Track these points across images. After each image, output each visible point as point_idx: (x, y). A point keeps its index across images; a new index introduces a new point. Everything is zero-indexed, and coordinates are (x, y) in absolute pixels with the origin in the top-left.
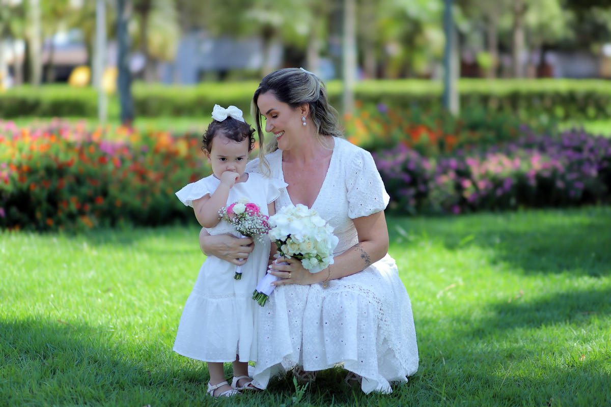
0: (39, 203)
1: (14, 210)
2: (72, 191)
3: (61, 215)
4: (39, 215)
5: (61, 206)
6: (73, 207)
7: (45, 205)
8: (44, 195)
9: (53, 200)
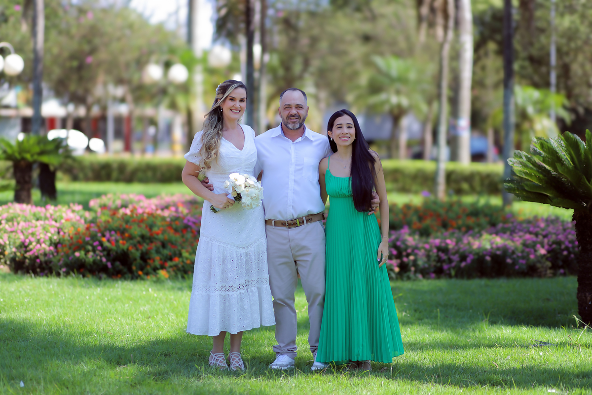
0: (135, 260)
1: (117, 263)
2: (158, 252)
3: (149, 269)
4: (134, 268)
5: (150, 262)
6: (157, 263)
7: (139, 261)
8: (138, 254)
9: (145, 257)
